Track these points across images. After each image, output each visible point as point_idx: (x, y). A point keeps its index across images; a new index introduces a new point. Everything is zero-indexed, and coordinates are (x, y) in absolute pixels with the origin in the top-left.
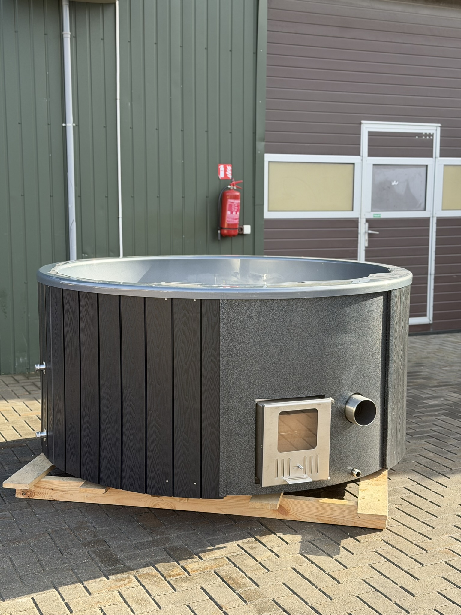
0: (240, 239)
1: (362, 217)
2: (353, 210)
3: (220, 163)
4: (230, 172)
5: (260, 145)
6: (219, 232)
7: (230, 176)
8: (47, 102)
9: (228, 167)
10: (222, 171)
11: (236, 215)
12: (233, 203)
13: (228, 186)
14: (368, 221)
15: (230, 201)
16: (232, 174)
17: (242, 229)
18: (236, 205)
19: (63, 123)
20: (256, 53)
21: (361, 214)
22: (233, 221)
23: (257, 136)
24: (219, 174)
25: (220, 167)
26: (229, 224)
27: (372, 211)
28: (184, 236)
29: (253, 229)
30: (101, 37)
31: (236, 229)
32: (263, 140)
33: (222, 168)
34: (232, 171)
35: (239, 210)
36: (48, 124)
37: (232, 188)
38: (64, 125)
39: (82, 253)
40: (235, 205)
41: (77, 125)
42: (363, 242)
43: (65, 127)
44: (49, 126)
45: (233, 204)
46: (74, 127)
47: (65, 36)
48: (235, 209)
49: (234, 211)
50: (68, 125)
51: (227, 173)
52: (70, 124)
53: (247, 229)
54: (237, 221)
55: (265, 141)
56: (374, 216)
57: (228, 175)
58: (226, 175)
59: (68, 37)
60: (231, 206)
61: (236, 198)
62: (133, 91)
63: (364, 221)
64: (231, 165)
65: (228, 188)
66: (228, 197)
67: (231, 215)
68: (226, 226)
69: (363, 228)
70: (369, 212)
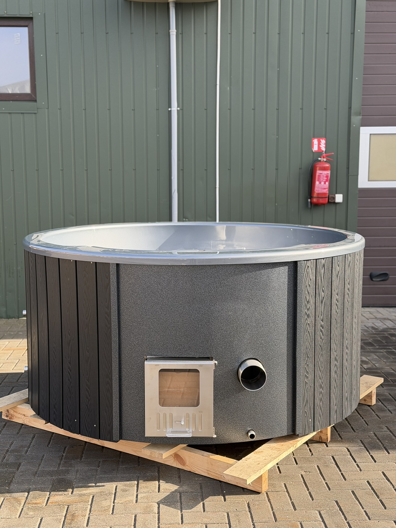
0: (333, 207)
3: (314, 137)
4: (324, 146)
5: (356, 119)
6: (309, 200)
7: (324, 149)
8: (156, 91)
9: (321, 140)
10: (316, 144)
11: (325, 185)
12: (321, 173)
13: (318, 158)
15: (318, 172)
16: (326, 147)
17: (334, 198)
18: (325, 176)
19: (169, 108)
20: (353, 33)
22: (322, 191)
23: (352, 111)
24: (313, 148)
25: (314, 141)
26: (318, 194)
28: (276, 204)
29: (346, 198)
30: (205, 32)
31: (326, 197)
32: (359, 114)
33: (315, 141)
34: (326, 144)
35: (329, 180)
36: (157, 110)
37: (322, 160)
38: (170, 109)
39: (184, 218)
40: (323, 176)
41: (181, 109)
43: (171, 111)
44: (158, 111)
45: (321, 175)
46: (178, 110)
47: (171, 33)
48: (323, 179)
49: (323, 181)
50: (172, 109)
51: (321, 146)
52: (175, 108)
53: (339, 198)
54: (326, 191)
55: (361, 115)
57: (322, 148)
58: (319, 148)
59: (173, 35)
60: (319, 176)
61: (325, 169)
62: (232, 77)
64: (325, 138)
65: (318, 160)
66: (318, 168)
67: (320, 185)
68: (315, 195)
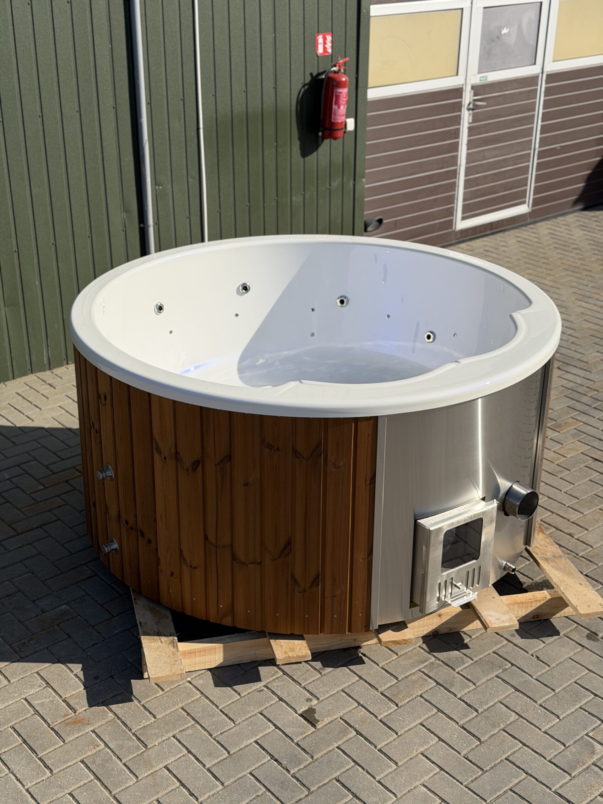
1: (467, 83)
2: (457, 74)
3: (318, 33)
4: (330, 45)
6: (320, 134)
7: (330, 50)
9: (327, 37)
10: (321, 44)
11: (344, 110)
14: (473, 87)
15: (337, 91)
16: (332, 47)
17: (346, 126)
21: (466, 79)
22: (341, 119)
24: (318, 49)
25: (318, 38)
26: (334, 124)
27: (479, 73)
28: (276, 144)
29: (356, 122)
31: (343, 128)
33: (320, 40)
34: (332, 42)
35: (347, 101)
39: (156, 184)
40: (343, 96)
42: (466, 117)
45: (341, 95)
49: (342, 104)
51: (327, 46)
53: (351, 124)
54: (344, 118)
56: (480, 80)
57: (328, 49)
58: (325, 48)
60: (338, 97)
61: (344, 85)
63: (469, 88)
64: (330, 33)
67: (339, 110)
69: (468, 97)
70: (475, 75)
